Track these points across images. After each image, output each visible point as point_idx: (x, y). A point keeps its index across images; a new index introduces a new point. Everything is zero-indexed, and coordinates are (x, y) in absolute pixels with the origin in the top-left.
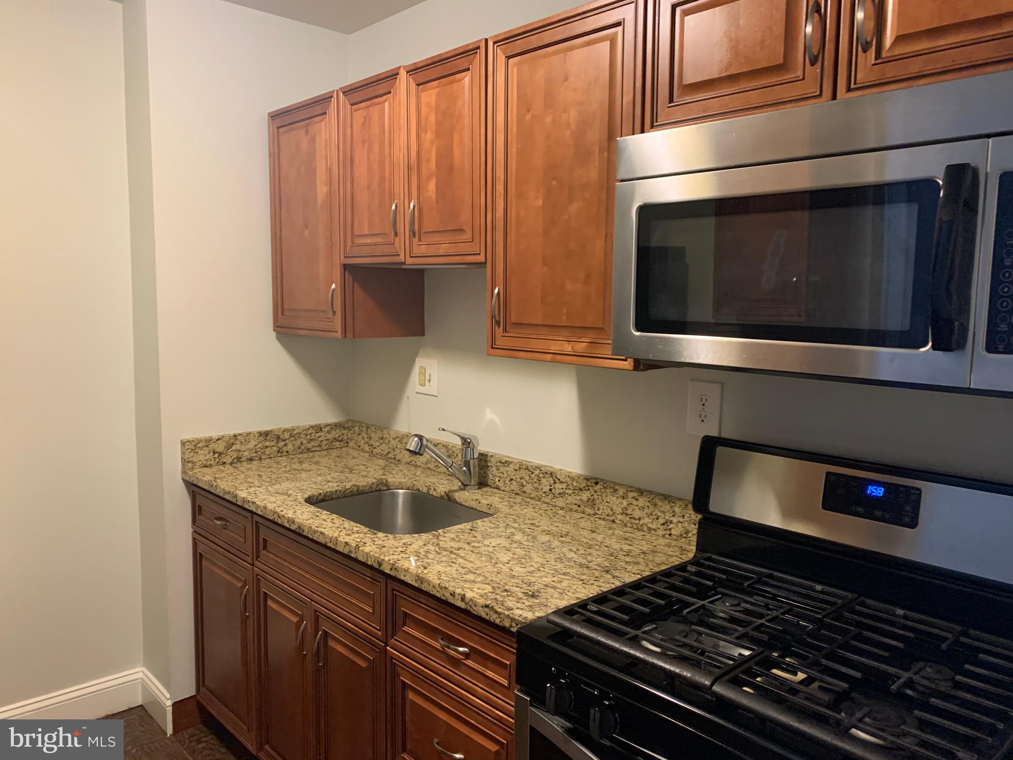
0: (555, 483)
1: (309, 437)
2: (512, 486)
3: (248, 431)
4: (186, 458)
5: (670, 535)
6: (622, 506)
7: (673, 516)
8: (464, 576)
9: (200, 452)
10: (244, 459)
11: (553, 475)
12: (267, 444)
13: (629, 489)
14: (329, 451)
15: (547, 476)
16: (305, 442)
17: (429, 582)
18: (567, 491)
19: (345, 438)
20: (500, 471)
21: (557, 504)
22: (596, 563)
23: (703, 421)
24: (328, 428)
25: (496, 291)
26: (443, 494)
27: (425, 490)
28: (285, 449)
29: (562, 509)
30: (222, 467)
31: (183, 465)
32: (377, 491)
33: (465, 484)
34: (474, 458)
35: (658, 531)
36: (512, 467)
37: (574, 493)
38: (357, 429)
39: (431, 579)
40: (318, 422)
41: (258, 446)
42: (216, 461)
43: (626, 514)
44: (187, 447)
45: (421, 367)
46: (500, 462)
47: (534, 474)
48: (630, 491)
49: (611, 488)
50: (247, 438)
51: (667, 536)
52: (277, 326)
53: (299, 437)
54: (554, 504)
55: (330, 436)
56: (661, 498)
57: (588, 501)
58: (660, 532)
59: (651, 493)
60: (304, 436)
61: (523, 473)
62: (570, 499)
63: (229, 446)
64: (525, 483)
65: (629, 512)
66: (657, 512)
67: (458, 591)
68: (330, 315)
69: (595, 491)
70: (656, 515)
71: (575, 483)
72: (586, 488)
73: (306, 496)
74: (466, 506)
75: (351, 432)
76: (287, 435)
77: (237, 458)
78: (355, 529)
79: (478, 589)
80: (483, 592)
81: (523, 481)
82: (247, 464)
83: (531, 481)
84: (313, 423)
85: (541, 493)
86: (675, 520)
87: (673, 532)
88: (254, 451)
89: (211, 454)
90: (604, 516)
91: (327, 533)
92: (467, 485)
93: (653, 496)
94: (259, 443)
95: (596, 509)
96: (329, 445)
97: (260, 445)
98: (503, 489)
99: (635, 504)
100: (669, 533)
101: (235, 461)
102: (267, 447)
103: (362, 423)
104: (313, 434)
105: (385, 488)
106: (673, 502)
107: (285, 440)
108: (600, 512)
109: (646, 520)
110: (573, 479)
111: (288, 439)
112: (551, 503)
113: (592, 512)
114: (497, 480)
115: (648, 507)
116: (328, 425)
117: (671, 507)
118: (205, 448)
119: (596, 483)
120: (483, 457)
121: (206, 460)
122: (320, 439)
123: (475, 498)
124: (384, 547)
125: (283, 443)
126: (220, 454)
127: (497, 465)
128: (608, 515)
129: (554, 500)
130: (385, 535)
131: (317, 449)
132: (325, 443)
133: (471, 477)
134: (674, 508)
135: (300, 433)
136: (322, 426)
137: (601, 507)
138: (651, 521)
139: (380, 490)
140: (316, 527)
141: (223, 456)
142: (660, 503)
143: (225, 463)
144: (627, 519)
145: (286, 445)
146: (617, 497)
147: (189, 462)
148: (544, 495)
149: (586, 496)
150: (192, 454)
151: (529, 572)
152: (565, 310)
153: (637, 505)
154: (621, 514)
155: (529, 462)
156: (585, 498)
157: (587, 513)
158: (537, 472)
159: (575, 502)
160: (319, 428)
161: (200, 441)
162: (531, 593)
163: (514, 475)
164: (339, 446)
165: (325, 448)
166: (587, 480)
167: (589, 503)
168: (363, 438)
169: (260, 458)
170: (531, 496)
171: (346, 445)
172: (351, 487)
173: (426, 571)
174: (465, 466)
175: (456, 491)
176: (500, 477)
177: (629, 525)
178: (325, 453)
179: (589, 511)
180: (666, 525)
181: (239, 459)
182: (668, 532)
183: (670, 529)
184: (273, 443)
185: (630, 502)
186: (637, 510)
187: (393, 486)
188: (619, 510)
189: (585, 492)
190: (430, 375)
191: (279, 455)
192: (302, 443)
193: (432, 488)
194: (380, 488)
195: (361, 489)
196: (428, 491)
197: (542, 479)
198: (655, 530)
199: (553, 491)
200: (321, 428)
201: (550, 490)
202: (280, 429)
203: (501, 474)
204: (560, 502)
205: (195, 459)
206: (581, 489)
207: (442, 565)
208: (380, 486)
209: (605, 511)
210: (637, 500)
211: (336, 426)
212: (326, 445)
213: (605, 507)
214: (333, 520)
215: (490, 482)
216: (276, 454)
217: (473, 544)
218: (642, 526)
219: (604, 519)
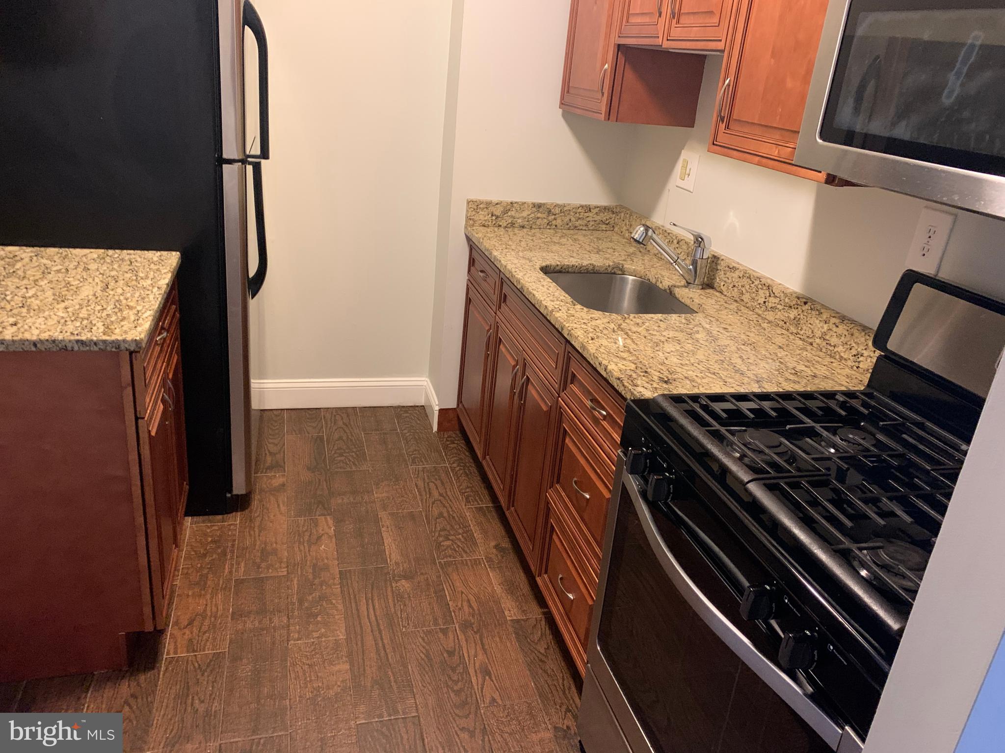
0: (770, 296)
1: (577, 215)
2: (733, 293)
3: (524, 201)
4: (469, 215)
5: (858, 367)
6: (823, 331)
7: (866, 349)
8: (620, 353)
9: (481, 212)
10: (516, 225)
11: (770, 288)
12: (539, 215)
13: (833, 315)
14: (594, 231)
15: (765, 288)
16: (573, 219)
17: (588, 350)
18: (778, 306)
19: (612, 222)
20: (727, 276)
21: (767, 317)
22: (755, 373)
23: (924, 255)
24: (597, 210)
25: (727, 82)
26: (667, 287)
27: (654, 281)
28: (554, 222)
29: (769, 322)
30: (496, 229)
31: (466, 221)
32: (612, 273)
33: (689, 281)
34: (702, 258)
35: (849, 361)
36: (737, 273)
37: (784, 309)
38: (622, 214)
39: (590, 348)
40: (588, 203)
41: (531, 216)
42: (493, 223)
43: (824, 339)
44: (470, 206)
45: (684, 160)
46: (729, 267)
47: (754, 284)
48: (833, 317)
49: (817, 310)
50: (522, 207)
51: (855, 368)
52: (562, 104)
53: (569, 214)
54: (764, 316)
55: (598, 218)
56: (859, 329)
57: (794, 319)
58: (850, 363)
59: (853, 322)
60: (573, 214)
61: (745, 281)
62: (779, 315)
63: (505, 212)
64: (744, 291)
65: (827, 337)
66: (852, 342)
67: (604, 362)
68: (599, 95)
69: (803, 311)
70: (850, 345)
71: (787, 300)
72: (796, 306)
73: (544, 264)
74: (682, 303)
75: (618, 217)
76: (557, 211)
77: (511, 223)
78: (562, 298)
79: (623, 365)
80: (624, 367)
81: (743, 289)
82: (518, 230)
83: (749, 290)
84: (584, 203)
85: (756, 304)
86: (866, 353)
87: (861, 365)
88: (526, 220)
89: (490, 215)
90: (804, 337)
91: (536, 296)
92: (690, 283)
93: (853, 325)
94: (532, 213)
95: (800, 328)
96: (595, 227)
97: (533, 215)
98: (725, 294)
99: (835, 331)
100: (857, 366)
101: (509, 226)
102: (538, 218)
103: (629, 210)
104: (582, 214)
105: (620, 273)
106: (869, 335)
107: (555, 215)
108: (802, 333)
109: (840, 349)
110: (786, 295)
111: (558, 214)
112: (762, 316)
113: (795, 331)
114: (722, 284)
115: (845, 335)
116: (598, 207)
117: (866, 340)
118: (485, 210)
119: (805, 303)
120: (715, 259)
121: (485, 220)
122: (588, 219)
123: (691, 296)
124: (573, 316)
125: (553, 217)
126: (497, 217)
127: (725, 269)
128: (808, 337)
129: (765, 313)
130: (582, 307)
131: (584, 228)
132: (592, 223)
133: (696, 276)
134: (868, 341)
135: (569, 210)
136: (591, 207)
137: (804, 328)
138: (844, 350)
139: (614, 273)
140: (533, 290)
141: (500, 219)
142: (856, 334)
143: (500, 226)
144: (824, 344)
145: (555, 219)
146: (820, 321)
147: (470, 219)
148: (758, 306)
149: (793, 314)
150: (474, 213)
151: (682, 364)
152: (780, 110)
153: (836, 332)
154: (820, 338)
155: (754, 271)
156: (792, 317)
157: (791, 331)
158: (757, 282)
159: (783, 318)
160: (589, 209)
161: (482, 203)
162: (666, 379)
163: (737, 282)
164: (605, 229)
165: (591, 228)
166: (798, 298)
167: (795, 321)
168: (626, 225)
169: (531, 227)
170: (747, 305)
171: (612, 229)
172: (587, 265)
173: (590, 342)
174: (692, 265)
175: (678, 287)
176: (725, 282)
177: (824, 350)
178: (589, 232)
179: (793, 329)
180: (857, 357)
181: (512, 225)
182: (857, 364)
183: (859, 362)
184: (544, 216)
185: (831, 328)
186: (835, 336)
187: (628, 272)
188: (818, 334)
189: (793, 310)
190: (690, 169)
191: (548, 227)
192: (570, 220)
193: (659, 281)
194: (615, 272)
195: (597, 268)
196: (656, 283)
197: (760, 290)
198: (845, 360)
199: (767, 304)
200: (590, 209)
201: (765, 302)
202: (552, 204)
203: (726, 279)
204: (770, 316)
205: (475, 218)
206: (791, 307)
207: (609, 340)
208: (615, 269)
209: (807, 332)
210: (837, 327)
211: (605, 209)
212: (593, 225)
213: (808, 329)
214: (550, 287)
215: (716, 285)
216: (545, 225)
217: (651, 332)
218: (835, 353)
219: (803, 340)
